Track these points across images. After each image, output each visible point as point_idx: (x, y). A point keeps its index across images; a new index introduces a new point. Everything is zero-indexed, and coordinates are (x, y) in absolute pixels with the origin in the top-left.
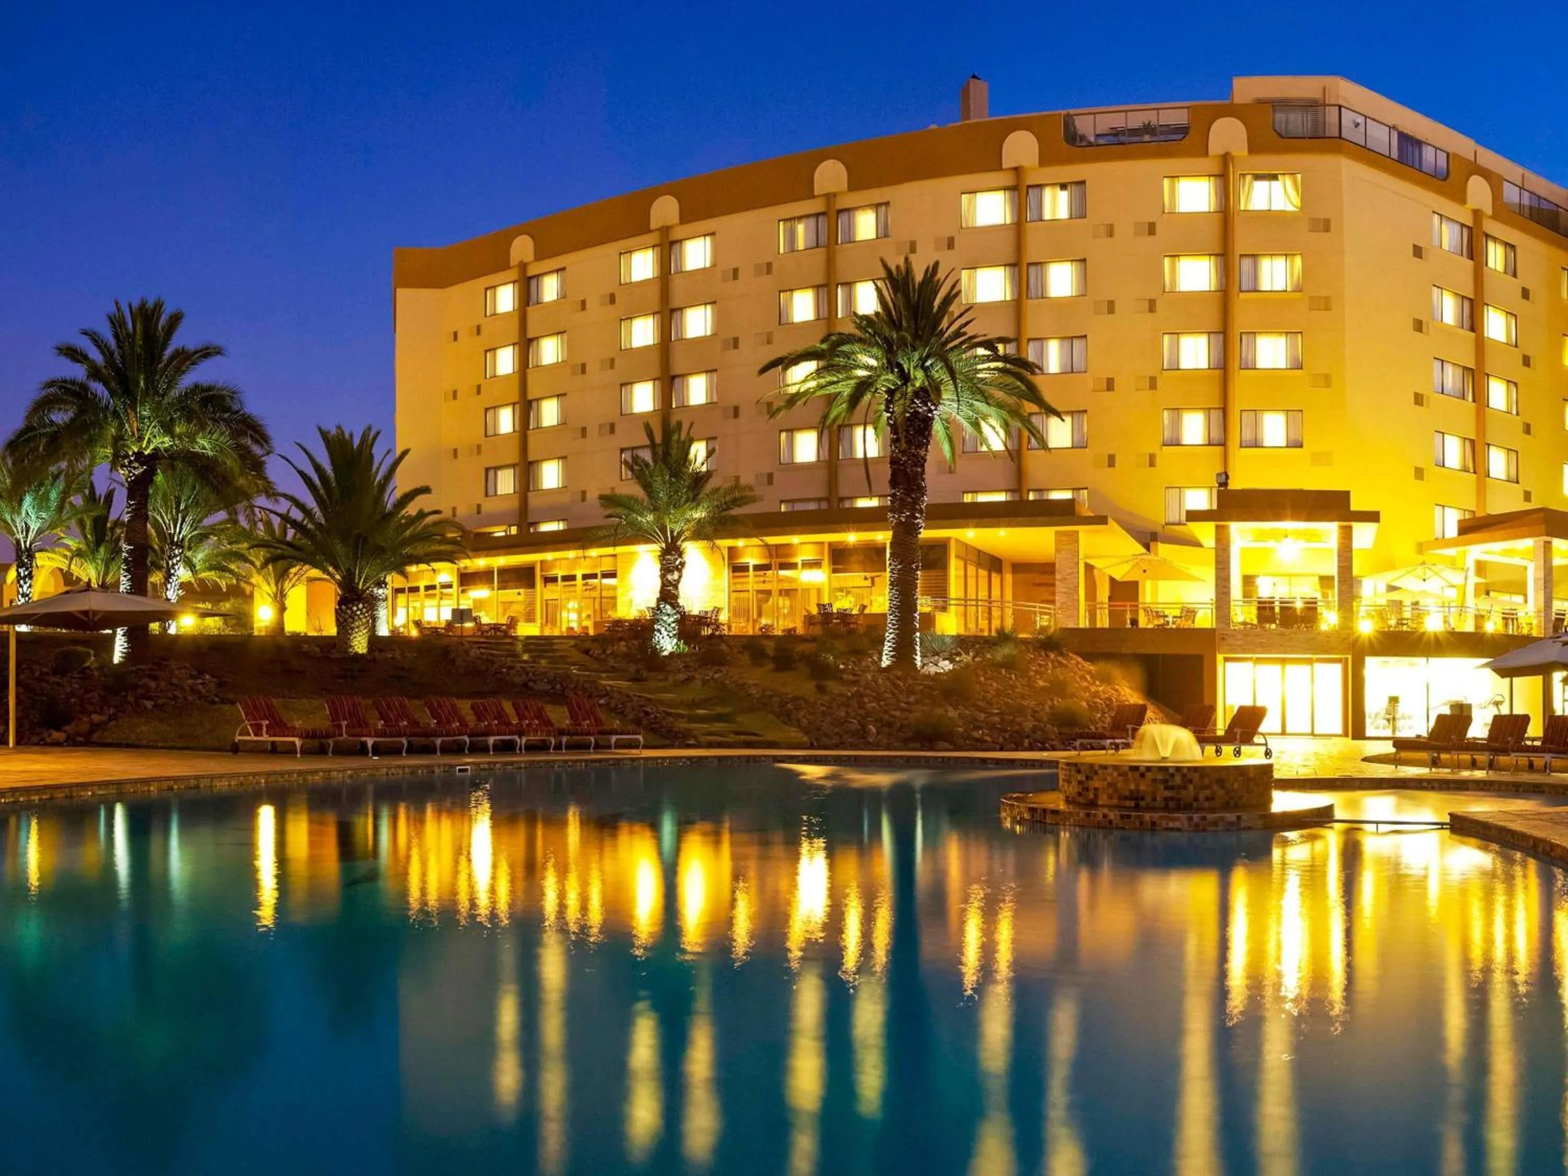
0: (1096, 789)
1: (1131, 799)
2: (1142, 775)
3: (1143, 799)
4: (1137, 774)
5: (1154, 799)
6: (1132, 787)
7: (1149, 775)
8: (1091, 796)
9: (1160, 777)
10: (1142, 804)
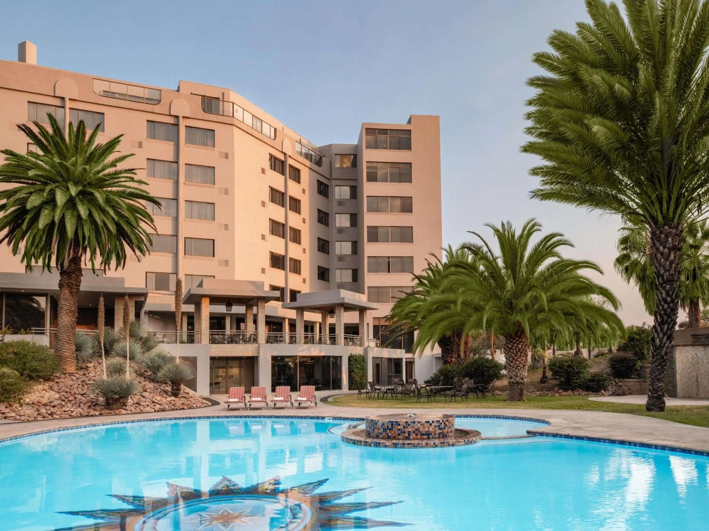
0: (409, 432)
1: (426, 435)
2: (431, 425)
3: (431, 434)
4: (429, 424)
5: (435, 434)
6: (426, 430)
7: (433, 424)
8: (407, 435)
9: (437, 424)
10: (431, 436)
